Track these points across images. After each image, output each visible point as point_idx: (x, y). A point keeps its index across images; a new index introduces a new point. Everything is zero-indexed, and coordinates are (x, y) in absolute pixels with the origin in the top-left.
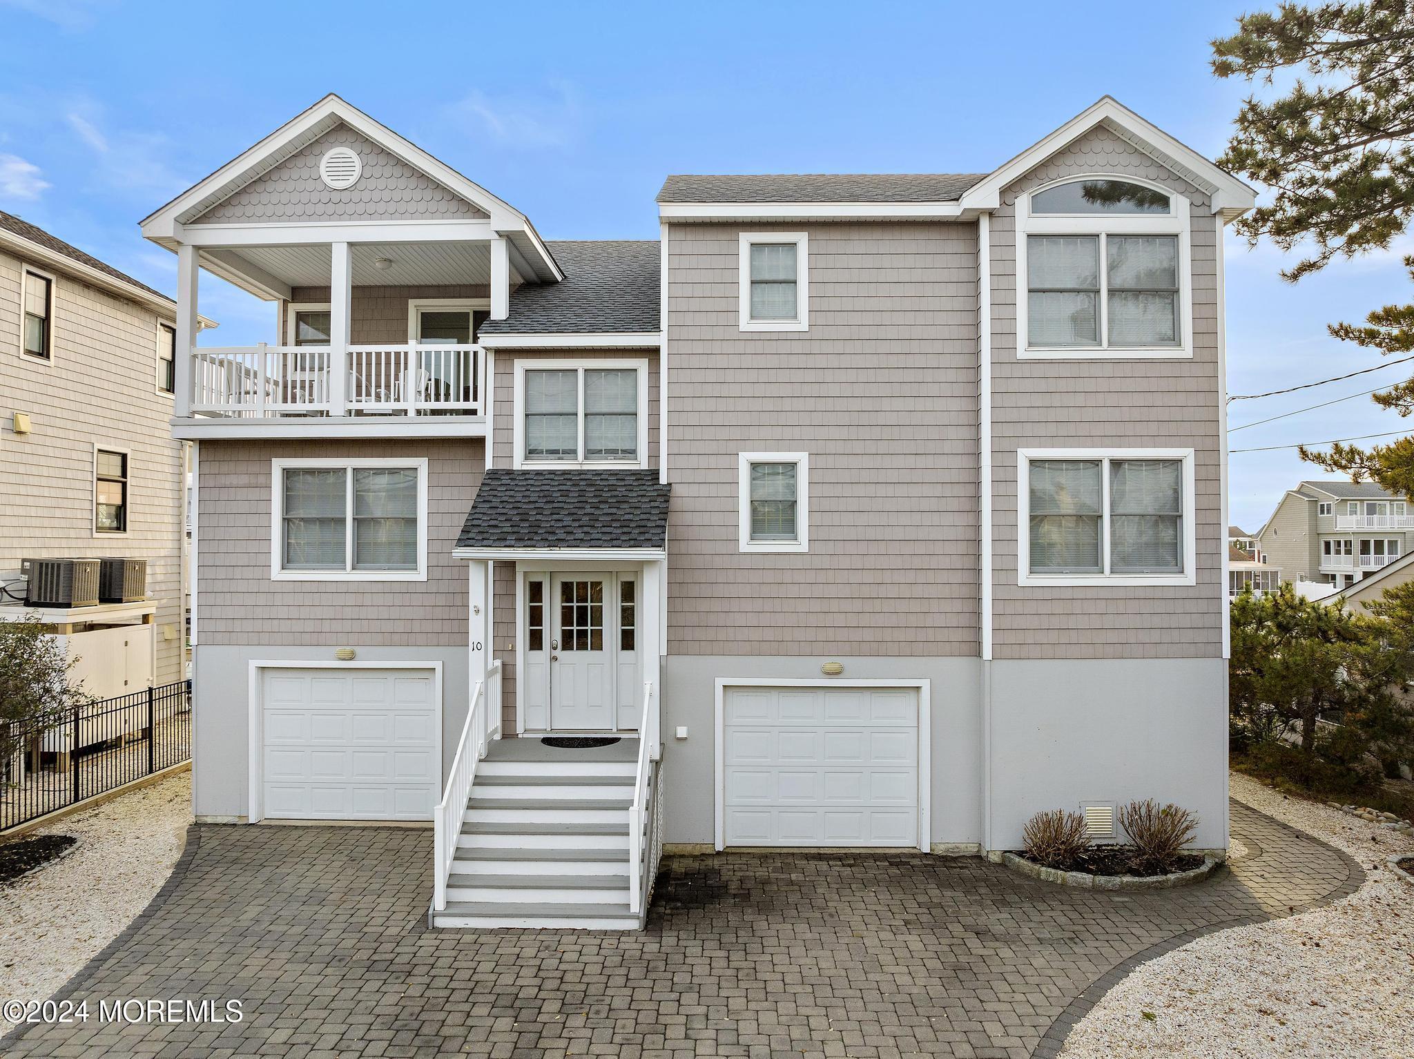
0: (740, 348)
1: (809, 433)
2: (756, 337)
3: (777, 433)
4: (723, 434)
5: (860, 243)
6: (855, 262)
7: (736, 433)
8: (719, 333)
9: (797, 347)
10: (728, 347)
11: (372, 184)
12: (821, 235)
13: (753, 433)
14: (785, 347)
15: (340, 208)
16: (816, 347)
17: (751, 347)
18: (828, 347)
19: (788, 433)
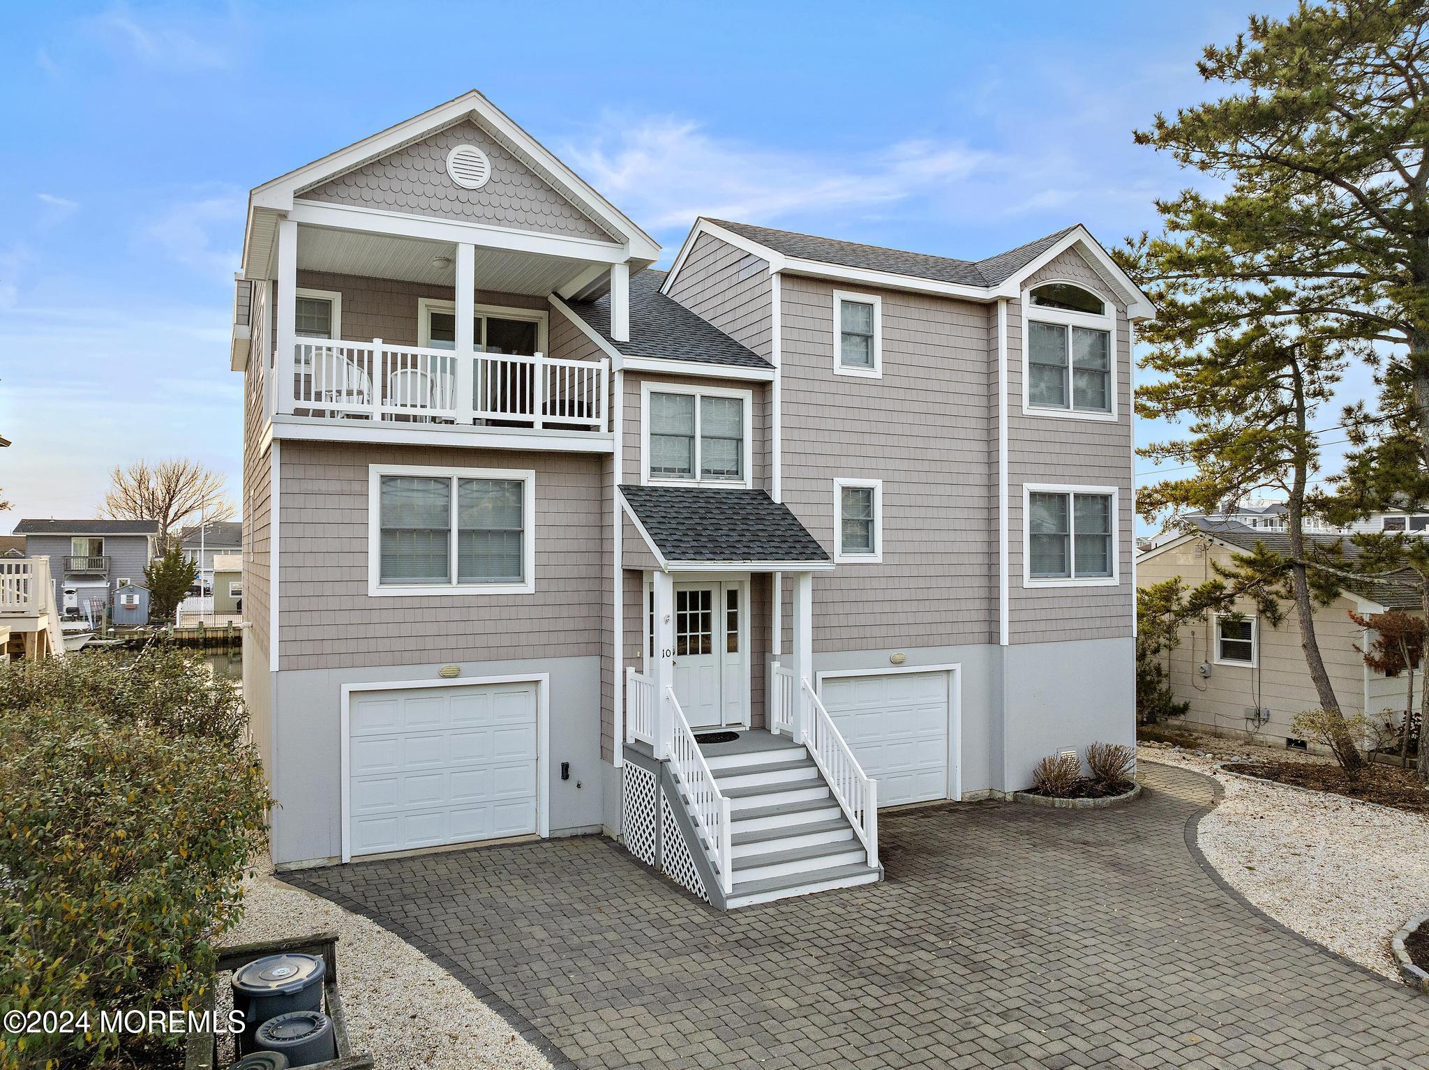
0: (833, 388)
1: (882, 464)
2: (845, 380)
3: (860, 462)
4: (821, 461)
5: (916, 311)
6: (913, 325)
7: (831, 462)
8: (819, 374)
9: (874, 391)
10: (825, 387)
11: (500, 188)
12: (891, 300)
13: (844, 462)
14: (865, 391)
15: (468, 209)
16: (887, 393)
17: (842, 389)
18: (894, 394)
19: (868, 463)
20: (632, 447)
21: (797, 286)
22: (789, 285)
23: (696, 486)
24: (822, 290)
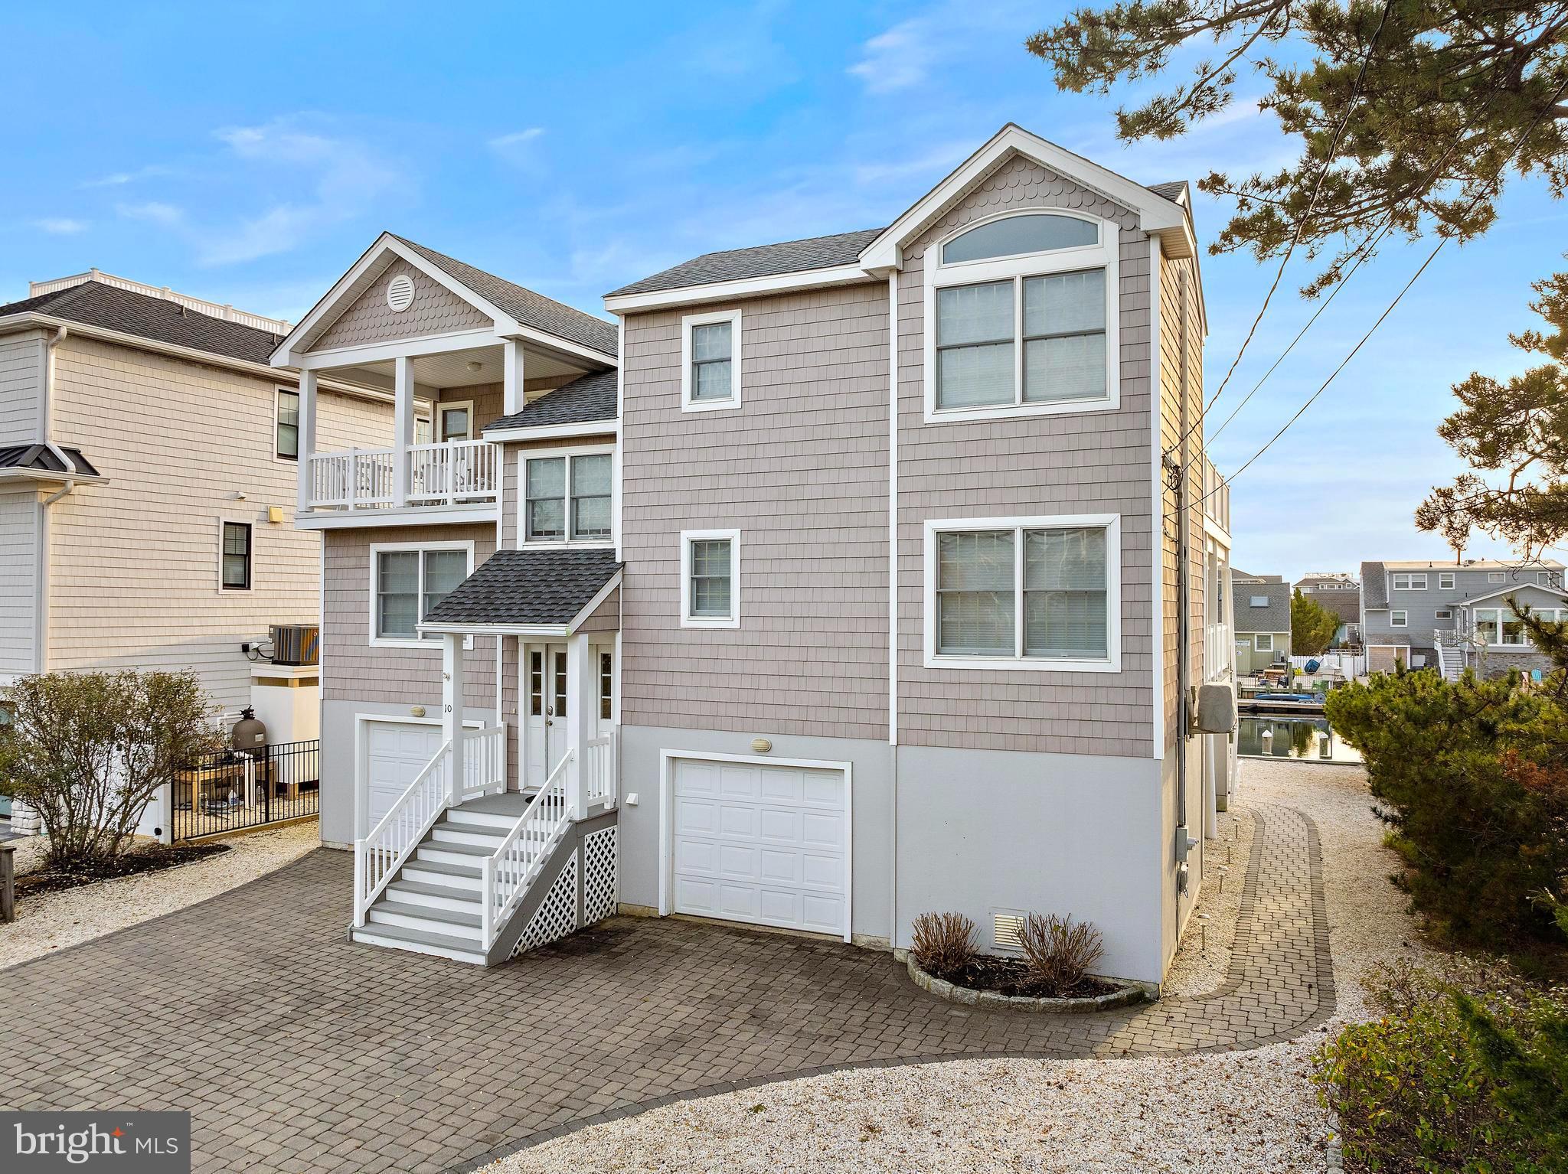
0: (682, 428)
1: (741, 509)
2: (696, 417)
3: (714, 510)
4: (668, 513)
5: (789, 314)
6: (784, 333)
7: (679, 513)
8: (665, 416)
9: (732, 425)
10: (673, 429)
11: (421, 304)
12: (754, 310)
13: (694, 511)
14: (720, 426)
15: (400, 329)
16: (748, 423)
17: (692, 428)
18: (759, 423)
19: (723, 510)
20: (509, 514)
21: (642, 323)
22: (634, 324)
23: (564, 548)
24: (668, 321)
